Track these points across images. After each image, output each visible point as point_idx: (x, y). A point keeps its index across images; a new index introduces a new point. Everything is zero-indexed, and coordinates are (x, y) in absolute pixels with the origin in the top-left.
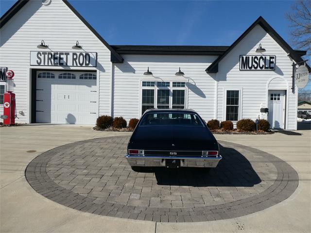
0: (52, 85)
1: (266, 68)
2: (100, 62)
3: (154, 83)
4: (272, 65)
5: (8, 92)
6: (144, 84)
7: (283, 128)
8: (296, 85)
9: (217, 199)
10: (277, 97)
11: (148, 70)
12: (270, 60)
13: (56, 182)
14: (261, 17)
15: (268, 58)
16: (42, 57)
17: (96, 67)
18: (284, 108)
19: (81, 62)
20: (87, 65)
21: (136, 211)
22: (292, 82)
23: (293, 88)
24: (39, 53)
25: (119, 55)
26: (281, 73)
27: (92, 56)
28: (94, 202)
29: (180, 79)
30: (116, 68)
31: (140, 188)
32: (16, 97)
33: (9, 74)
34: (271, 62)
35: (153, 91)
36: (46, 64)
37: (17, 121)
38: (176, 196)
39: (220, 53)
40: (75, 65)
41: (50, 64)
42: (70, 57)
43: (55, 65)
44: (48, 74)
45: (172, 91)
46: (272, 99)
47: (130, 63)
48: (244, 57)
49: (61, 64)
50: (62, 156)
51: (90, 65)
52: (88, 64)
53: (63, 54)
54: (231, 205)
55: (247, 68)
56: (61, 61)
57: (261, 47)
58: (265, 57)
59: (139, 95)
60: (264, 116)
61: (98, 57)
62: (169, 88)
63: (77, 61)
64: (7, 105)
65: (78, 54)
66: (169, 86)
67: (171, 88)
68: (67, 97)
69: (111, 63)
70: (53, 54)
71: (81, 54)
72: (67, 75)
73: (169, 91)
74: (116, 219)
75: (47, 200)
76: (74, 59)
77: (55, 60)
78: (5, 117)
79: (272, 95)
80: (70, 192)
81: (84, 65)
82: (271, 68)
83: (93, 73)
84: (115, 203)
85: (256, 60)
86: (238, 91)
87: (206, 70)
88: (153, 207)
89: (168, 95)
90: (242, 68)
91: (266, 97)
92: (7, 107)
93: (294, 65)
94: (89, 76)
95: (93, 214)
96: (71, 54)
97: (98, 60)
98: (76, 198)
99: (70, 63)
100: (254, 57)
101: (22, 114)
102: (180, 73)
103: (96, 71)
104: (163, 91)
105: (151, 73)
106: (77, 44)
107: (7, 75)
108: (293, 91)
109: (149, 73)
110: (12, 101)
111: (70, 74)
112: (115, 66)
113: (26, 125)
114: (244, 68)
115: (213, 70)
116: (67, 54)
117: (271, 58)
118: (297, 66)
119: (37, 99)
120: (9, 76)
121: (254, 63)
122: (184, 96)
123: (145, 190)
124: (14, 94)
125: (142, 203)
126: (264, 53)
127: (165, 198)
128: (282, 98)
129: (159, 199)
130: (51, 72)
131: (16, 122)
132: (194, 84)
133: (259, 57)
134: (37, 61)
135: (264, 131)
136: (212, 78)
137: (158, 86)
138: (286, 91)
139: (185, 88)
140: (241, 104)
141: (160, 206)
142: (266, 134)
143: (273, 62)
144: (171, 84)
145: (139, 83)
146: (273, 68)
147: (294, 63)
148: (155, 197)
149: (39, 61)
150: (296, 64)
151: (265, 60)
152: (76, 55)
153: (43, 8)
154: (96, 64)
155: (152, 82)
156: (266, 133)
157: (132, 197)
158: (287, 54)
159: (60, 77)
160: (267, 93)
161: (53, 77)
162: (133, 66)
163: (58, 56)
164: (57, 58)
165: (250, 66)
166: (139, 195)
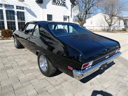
8: (72, 14)
26: (67, 8)
29: (21, 4)
66: (14, 8)
67: (16, 10)
79: (64, 18)
86: (52, 15)
87: (36, 1)
89: (14, 14)
93: (71, 5)
108: (71, 17)
136: (39, 6)
139: (25, 11)
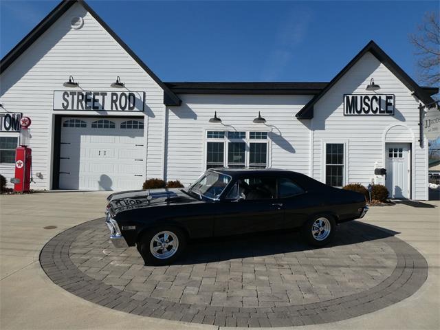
0: (82, 136)
1: (381, 112)
2: (149, 105)
3: (223, 133)
4: (390, 108)
5: (23, 146)
6: (210, 135)
7: (409, 197)
8: (424, 136)
9: (308, 296)
10: (398, 153)
11: (215, 116)
12: (387, 101)
13: (82, 269)
14: (372, 41)
15: (384, 98)
16: (70, 99)
17: (143, 111)
18: (409, 169)
19: (123, 106)
20: (131, 109)
21: (191, 311)
22: (419, 131)
23: (421, 141)
24: (66, 93)
25: (176, 95)
26: (402, 118)
27: (139, 96)
28: (133, 297)
29: (260, 128)
30: (171, 113)
31: (198, 279)
32: (32, 153)
33: (24, 122)
34: (388, 104)
35: (222, 144)
36: (75, 108)
37: (32, 186)
38: (250, 290)
39: (314, 92)
40: (114, 109)
41: (80, 108)
42: (108, 99)
43: (88, 109)
44: (77, 122)
45: (249, 145)
46: (391, 156)
47: (190, 106)
48: (350, 97)
49: (96, 108)
50: (92, 235)
51: (135, 109)
52: (133, 108)
53: (98, 94)
54: (328, 304)
55: (354, 112)
56: (96, 105)
57: (373, 83)
58: (380, 97)
59: (202, 150)
60: (380, 180)
61: (146, 98)
62: (245, 140)
63: (118, 103)
64: (20, 164)
65: (119, 94)
66: (245, 137)
67: (248, 141)
68: (102, 153)
69: (164, 106)
70: (85, 94)
71: (123, 94)
72: (104, 123)
73: (244, 144)
74: (163, 321)
75: (67, 294)
76: (113, 101)
77: (88, 103)
78: (17, 181)
79: (391, 150)
80: (101, 283)
81: (127, 109)
82: (388, 112)
83: (139, 120)
84: (162, 299)
85: (367, 100)
86: (343, 144)
87: (296, 116)
88: (216, 305)
89: (244, 150)
90: (347, 112)
91: (383, 154)
92: (20, 167)
93: (421, 108)
94: (134, 125)
95: (130, 314)
96: (109, 94)
97: (146, 102)
98: (108, 291)
99: (107, 107)
100: (363, 96)
101: (40, 176)
102: (260, 120)
103: (143, 117)
104: (237, 144)
105: (219, 120)
106: (117, 81)
107: (21, 122)
108: (421, 145)
109: (216, 120)
110: (26, 159)
111: (107, 122)
112: (170, 111)
113: (45, 192)
114: (350, 112)
115: (306, 116)
116: (104, 94)
117: (388, 98)
118: (426, 109)
119: (61, 156)
120: (24, 125)
121: (364, 106)
122: (266, 152)
123: (206, 282)
124: (30, 150)
125: (201, 299)
126: (378, 91)
127: (234, 294)
128: (406, 154)
129: (225, 295)
130: (81, 119)
131: (31, 188)
132: (279, 134)
133: (370, 97)
134: (63, 104)
135: (381, 201)
136: (305, 127)
137: (229, 138)
138: (411, 144)
139: (268, 141)
140: (347, 163)
141: (226, 304)
142: (383, 206)
143: (391, 104)
144: (248, 135)
145: (203, 134)
146: (390, 112)
147: (421, 105)
148: (220, 291)
149: (65, 105)
150: (424, 107)
151: (379, 101)
152: (116, 95)
153: (73, 33)
154: (144, 108)
155: (221, 133)
156: (383, 204)
157: (186, 292)
158: (410, 93)
159: (94, 126)
160: (383, 148)
161: (84, 126)
162: (194, 110)
163: (92, 96)
164: (89, 100)
165: (359, 109)
166: (196, 289)
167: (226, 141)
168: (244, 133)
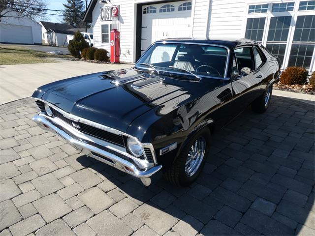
3: (266, 6)
5: (113, 30)
33: (114, 11)
35: (263, 20)
37: (121, 59)
44: (151, 8)
45: (295, 19)
62: (291, 13)
64: (112, 43)
66: (292, 9)
67: (295, 14)
68: (165, 34)
72: (167, 8)
89: (288, 25)
92: (112, 45)
94: (187, 7)
110: (116, 39)
111: (169, 6)
119: (142, 38)
120: (114, 14)
124: (119, 33)
130: (153, 6)
137: (272, 11)
144: (297, 6)
145: (243, 9)
155: (264, 6)
159: (161, 11)
161: (155, 11)
167: (268, 16)
168: (293, 4)
